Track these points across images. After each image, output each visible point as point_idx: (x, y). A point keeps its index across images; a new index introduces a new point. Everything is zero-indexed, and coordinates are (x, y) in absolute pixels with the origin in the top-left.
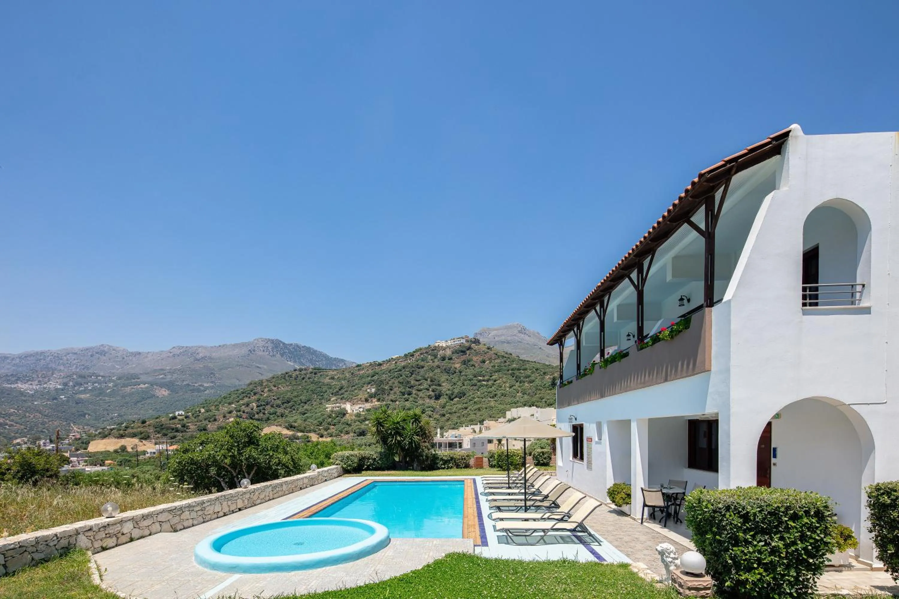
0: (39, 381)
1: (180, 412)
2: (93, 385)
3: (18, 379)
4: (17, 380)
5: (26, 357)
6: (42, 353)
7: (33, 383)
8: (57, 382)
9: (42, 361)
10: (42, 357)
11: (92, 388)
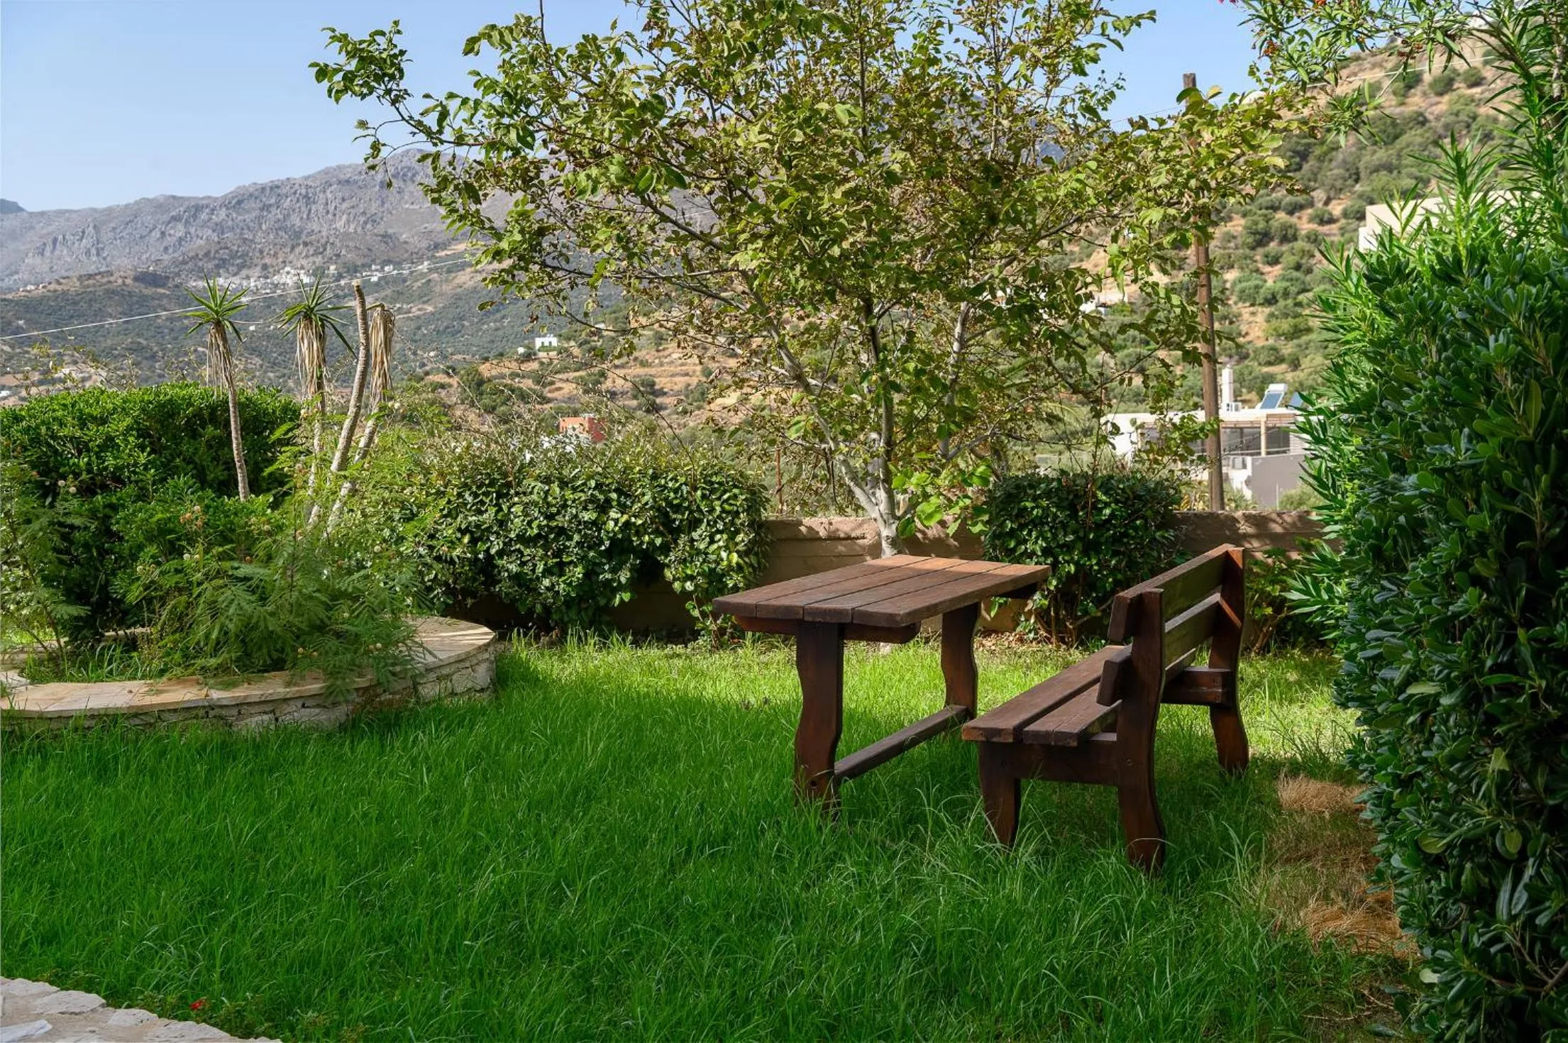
0: (265, 267)
1: (546, 341)
2: (382, 269)
3: (222, 264)
4: (218, 267)
5: (239, 202)
6: (275, 187)
7: (250, 272)
8: (302, 268)
9: (273, 210)
10: (273, 201)
11: (380, 279)
